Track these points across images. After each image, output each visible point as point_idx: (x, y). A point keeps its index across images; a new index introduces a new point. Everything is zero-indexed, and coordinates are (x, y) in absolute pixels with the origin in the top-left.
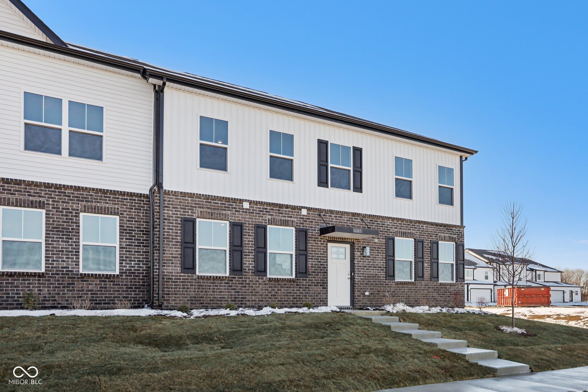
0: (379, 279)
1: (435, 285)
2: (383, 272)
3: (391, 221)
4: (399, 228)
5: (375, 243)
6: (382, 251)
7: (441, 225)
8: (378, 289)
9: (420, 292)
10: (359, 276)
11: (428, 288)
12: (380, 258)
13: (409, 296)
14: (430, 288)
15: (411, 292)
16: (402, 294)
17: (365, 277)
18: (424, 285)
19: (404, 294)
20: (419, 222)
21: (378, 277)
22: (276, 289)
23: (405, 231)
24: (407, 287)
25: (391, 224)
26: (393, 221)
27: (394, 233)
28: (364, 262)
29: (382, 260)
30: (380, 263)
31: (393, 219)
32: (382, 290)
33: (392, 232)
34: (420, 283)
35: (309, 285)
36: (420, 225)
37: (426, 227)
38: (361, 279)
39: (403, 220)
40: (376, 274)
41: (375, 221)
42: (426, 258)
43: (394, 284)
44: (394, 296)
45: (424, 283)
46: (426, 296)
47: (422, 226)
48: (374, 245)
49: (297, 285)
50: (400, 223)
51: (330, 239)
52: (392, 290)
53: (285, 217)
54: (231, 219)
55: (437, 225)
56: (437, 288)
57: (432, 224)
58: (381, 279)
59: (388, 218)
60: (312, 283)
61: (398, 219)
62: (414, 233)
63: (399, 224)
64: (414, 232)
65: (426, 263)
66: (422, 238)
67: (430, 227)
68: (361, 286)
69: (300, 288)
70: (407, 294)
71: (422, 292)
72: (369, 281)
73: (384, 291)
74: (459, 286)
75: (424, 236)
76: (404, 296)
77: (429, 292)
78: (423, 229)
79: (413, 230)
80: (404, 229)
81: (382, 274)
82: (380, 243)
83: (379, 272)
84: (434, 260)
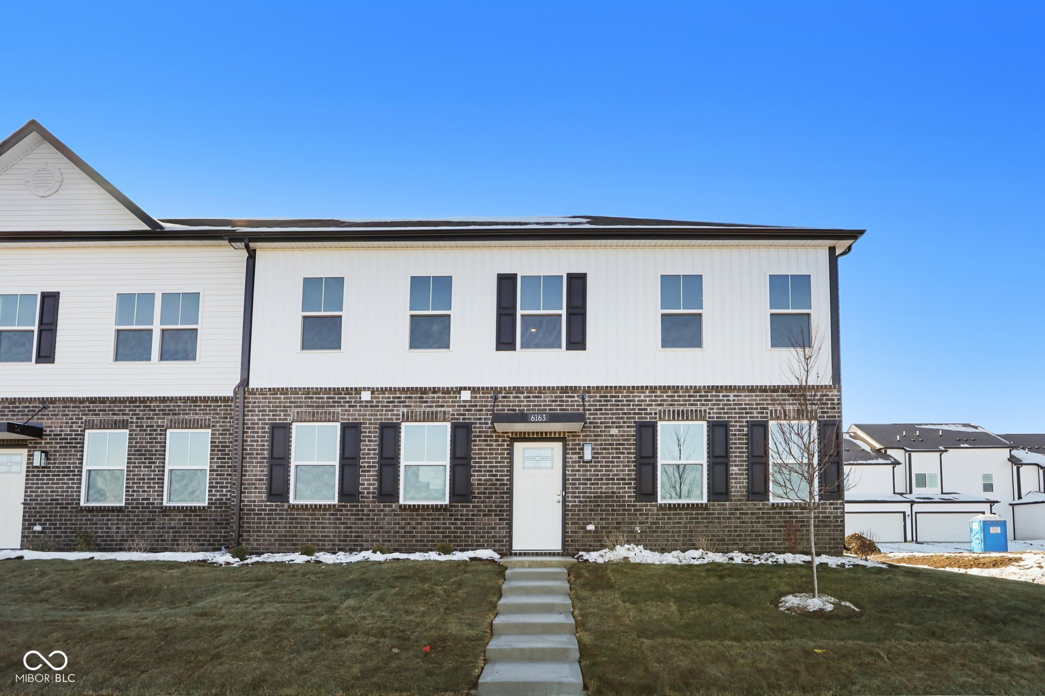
0: (619, 501)
1: (760, 509)
2: (629, 488)
3: (647, 394)
4: (667, 405)
5: (612, 436)
6: (626, 449)
7: (775, 389)
8: (617, 519)
9: (719, 523)
10: (576, 497)
11: (741, 514)
12: (622, 462)
13: (691, 531)
14: (747, 514)
15: (698, 523)
16: (675, 527)
17: (589, 497)
18: (731, 509)
19: (679, 527)
20: (718, 389)
21: (617, 497)
22: (414, 522)
23: (681, 408)
24: (687, 514)
25: (648, 399)
26: (653, 392)
27: (656, 414)
28: (587, 471)
29: (628, 466)
30: (622, 471)
31: (653, 389)
32: (626, 520)
33: (651, 414)
34: (719, 505)
35: (473, 515)
36: (721, 394)
37: (734, 396)
38: (580, 502)
39: (676, 389)
40: (613, 493)
41: (612, 397)
42: (736, 457)
43: (655, 508)
44: (655, 532)
45: (730, 505)
46: (736, 531)
47: (724, 396)
48: (609, 440)
49: (451, 515)
50: (670, 394)
51: (516, 435)
52: (650, 520)
53: (432, 407)
54: (343, 419)
55: (763, 389)
56: (763, 513)
57: (751, 389)
58: (624, 501)
59: (642, 389)
60: (479, 511)
61: (665, 389)
62: (705, 411)
63: (668, 396)
64: (703, 408)
65: (736, 466)
66: (725, 418)
67: (746, 396)
68: (579, 515)
69: (456, 519)
70: (686, 527)
71: (726, 523)
72: (598, 506)
73: (633, 523)
74: (826, 508)
75: (731, 413)
76: (680, 532)
77: (743, 522)
78: (728, 400)
79: (703, 405)
80: (681, 405)
81: (628, 492)
82: (623, 436)
83: (621, 488)
84: (755, 460)
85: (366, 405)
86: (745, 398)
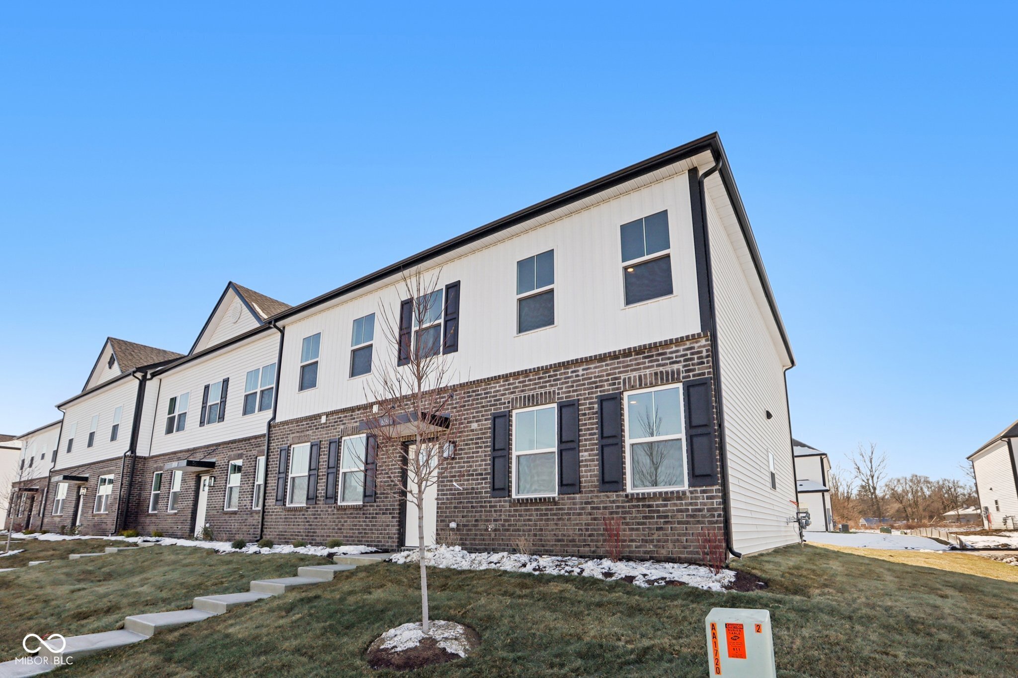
0: (477, 498)
1: (613, 502)
2: (486, 483)
3: (502, 383)
4: (519, 392)
5: (472, 431)
6: (484, 442)
7: (627, 353)
8: (475, 516)
9: (569, 519)
10: (444, 495)
11: (593, 508)
12: (480, 456)
13: (541, 530)
14: (598, 508)
15: (548, 520)
16: (526, 525)
17: (454, 494)
18: (582, 503)
19: (529, 525)
20: (566, 365)
21: (476, 493)
22: (342, 520)
23: (531, 393)
24: (537, 510)
25: (502, 388)
26: (507, 381)
27: (509, 402)
28: (452, 468)
29: (485, 460)
30: (480, 465)
31: (506, 377)
32: (483, 517)
33: (505, 403)
34: (569, 499)
35: (376, 514)
36: (570, 371)
37: (583, 370)
38: (447, 499)
39: (526, 373)
40: (473, 489)
41: (473, 391)
42: (586, 440)
43: (508, 504)
44: (508, 530)
45: (581, 498)
46: (587, 530)
47: (572, 372)
48: (470, 435)
49: (364, 514)
50: (521, 380)
51: (405, 439)
52: (503, 517)
53: (357, 422)
54: (312, 439)
55: (614, 356)
56: (618, 507)
57: (601, 358)
58: (481, 497)
59: (496, 379)
60: (380, 510)
61: (516, 375)
62: (554, 392)
63: (519, 382)
64: (552, 389)
65: (586, 451)
66: (573, 396)
67: (595, 368)
68: (446, 512)
69: (366, 518)
70: (536, 525)
71: (576, 519)
72: (461, 502)
73: (488, 521)
74: (697, 498)
75: (580, 390)
76: (530, 530)
77: (595, 519)
78: (577, 376)
79: (552, 386)
80: (532, 389)
81: (485, 487)
82: (481, 429)
83: (479, 484)
84: (605, 441)
85: (325, 426)
86: (595, 370)
